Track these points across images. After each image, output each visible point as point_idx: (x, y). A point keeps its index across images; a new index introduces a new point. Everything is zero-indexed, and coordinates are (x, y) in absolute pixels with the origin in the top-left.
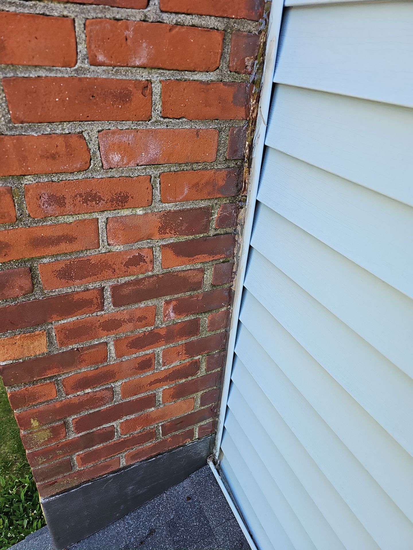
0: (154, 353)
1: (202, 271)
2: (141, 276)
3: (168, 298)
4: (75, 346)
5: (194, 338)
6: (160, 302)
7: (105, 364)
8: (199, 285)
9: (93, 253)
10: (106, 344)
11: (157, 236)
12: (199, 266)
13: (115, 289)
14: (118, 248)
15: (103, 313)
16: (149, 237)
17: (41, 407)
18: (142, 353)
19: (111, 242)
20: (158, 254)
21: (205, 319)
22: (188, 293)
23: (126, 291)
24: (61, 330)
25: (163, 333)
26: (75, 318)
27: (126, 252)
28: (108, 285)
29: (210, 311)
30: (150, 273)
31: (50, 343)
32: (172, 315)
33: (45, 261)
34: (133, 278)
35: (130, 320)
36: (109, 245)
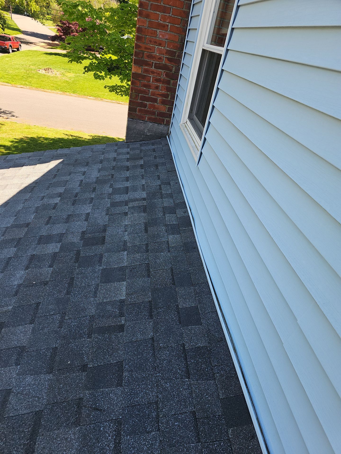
0: (159, 85)
1: (173, 67)
2: (160, 63)
3: (165, 71)
4: (145, 74)
5: (168, 86)
6: (163, 71)
7: (149, 82)
8: (171, 70)
9: (153, 54)
10: (151, 77)
11: (165, 54)
12: (172, 65)
13: (155, 63)
14: (158, 54)
15: (152, 68)
16: (163, 54)
17: (136, 87)
18: (157, 84)
19: (157, 53)
20: (164, 59)
21: (172, 82)
22: (169, 72)
23: (157, 65)
24: (144, 69)
25: (162, 80)
26: (147, 67)
27: (159, 56)
28: (154, 62)
29: (173, 79)
30: (162, 63)
31: (142, 71)
32: (165, 76)
33: (146, 52)
34: (159, 63)
35: (156, 73)
36: (156, 53)
